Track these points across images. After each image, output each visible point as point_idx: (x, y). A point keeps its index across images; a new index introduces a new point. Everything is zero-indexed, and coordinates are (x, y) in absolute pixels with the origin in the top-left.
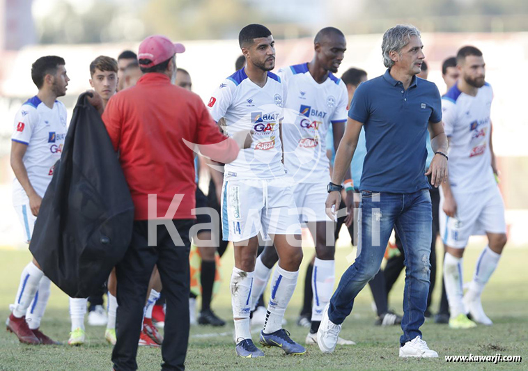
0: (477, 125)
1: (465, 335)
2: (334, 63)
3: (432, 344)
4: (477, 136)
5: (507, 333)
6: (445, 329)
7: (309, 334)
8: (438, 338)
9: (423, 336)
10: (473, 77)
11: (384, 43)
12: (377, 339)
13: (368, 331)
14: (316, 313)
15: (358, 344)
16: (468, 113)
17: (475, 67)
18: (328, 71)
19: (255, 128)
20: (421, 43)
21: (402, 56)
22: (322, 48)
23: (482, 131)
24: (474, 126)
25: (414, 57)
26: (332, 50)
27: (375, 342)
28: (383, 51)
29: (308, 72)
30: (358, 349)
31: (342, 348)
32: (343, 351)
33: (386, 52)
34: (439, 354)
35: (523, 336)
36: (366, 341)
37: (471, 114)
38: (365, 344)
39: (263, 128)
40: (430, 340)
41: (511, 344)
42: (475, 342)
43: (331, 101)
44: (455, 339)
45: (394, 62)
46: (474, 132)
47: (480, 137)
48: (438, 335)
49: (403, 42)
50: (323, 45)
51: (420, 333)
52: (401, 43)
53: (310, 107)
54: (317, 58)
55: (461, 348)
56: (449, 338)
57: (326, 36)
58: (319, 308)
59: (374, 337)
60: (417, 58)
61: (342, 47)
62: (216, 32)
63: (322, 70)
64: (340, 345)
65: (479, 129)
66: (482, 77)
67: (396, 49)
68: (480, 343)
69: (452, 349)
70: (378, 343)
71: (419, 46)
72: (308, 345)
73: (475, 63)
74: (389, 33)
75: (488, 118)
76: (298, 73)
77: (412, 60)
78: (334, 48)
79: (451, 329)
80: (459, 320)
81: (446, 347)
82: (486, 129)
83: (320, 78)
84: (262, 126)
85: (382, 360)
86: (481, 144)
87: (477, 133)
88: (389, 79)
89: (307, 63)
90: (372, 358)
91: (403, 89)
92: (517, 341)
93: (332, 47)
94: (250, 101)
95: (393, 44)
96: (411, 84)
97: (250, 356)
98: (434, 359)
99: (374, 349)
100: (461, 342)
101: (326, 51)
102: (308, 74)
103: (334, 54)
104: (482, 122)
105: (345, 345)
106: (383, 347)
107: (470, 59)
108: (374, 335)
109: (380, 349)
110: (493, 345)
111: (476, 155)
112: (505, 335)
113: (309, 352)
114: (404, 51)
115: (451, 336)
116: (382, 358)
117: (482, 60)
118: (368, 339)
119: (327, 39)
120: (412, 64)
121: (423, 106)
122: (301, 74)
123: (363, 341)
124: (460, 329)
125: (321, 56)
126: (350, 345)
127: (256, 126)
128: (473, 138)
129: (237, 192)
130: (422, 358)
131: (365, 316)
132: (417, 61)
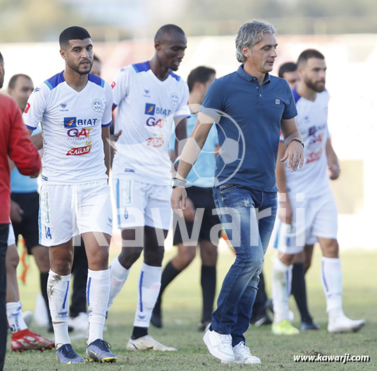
0: (315, 131)
1: (288, 341)
2: (174, 61)
3: (254, 350)
4: (314, 142)
5: (331, 339)
6: (268, 335)
7: (130, 340)
8: (261, 344)
9: (246, 342)
10: (314, 81)
11: (238, 37)
12: (199, 346)
13: (189, 337)
14: (139, 319)
15: (179, 350)
16: (306, 118)
17: (317, 70)
18: (169, 70)
19: (68, 133)
20: (275, 41)
21: (255, 52)
22: (163, 47)
23: (319, 136)
24: (313, 131)
25: (266, 54)
26: (172, 48)
27: (197, 348)
28: (237, 45)
29: (150, 70)
30: (179, 356)
31: (163, 355)
32: (165, 358)
33: (240, 47)
34: (261, 360)
35: (347, 342)
36: (188, 347)
37: (309, 119)
38: (186, 350)
39: (76, 134)
40: (252, 346)
41: (335, 350)
42: (298, 348)
43: (174, 98)
44: (278, 345)
45: (246, 58)
46: (312, 137)
47: (317, 143)
48: (260, 341)
49: (256, 39)
50: (163, 44)
51: (243, 339)
52: (254, 40)
53: (154, 105)
54: (157, 56)
55: (284, 354)
56: (272, 344)
57: (166, 34)
58: (142, 314)
59: (195, 344)
60: (269, 56)
61: (183, 45)
62: (36, 34)
63: (163, 68)
64: (161, 351)
65: (317, 134)
66: (323, 81)
67: (249, 45)
68: (303, 349)
69: (275, 355)
70: (199, 349)
71: (272, 43)
72: (129, 351)
73: (317, 66)
74: (244, 28)
75: (326, 123)
76: (140, 71)
77: (264, 58)
78: (174, 47)
79: (273, 335)
80: (282, 326)
81: (269, 354)
82: (323, 134)
83: (162, 75)
84: (75, 131)
85: (204, 366)
86: (317, 150)
87: (315, 139)
88: (243, 75)
89: (148, 62)
90: (193, 365)
91: (258, 85)
92: (341, 347)
93: (173, 46)
94: (64, 106)
95: (246, 39)
96: (264, 81)
97: (70, 363)
98: (256, 366)
99: (196, 356)
100: (284, 348)
101: (166, 49)
102: (150, 71)
103: (174, 52)
104: (320, 128)
105: (166, 351)
106: (205, 353)
107: (312, 62)
108: (196, 341)
109: (202, 355)
110: (316, 351)
111: (312, 160)
112: (328, 341)
113: (130, 358)
114: (257, 48)
115: (274, 342)
116: (204, 364)
117: (324, 64)
118: (189, 345)
119: (167, 37)
120: (264, 62)
121: (278, 102)
122: (144, 72)
123: (185, 347)
124: (283, 335)
125: (161, 54)
126: (171, 351)
127: (69, 131)
128: (310, 143)
129: (47, 197)
130: (244, 364)
131: (187, 322)
132: (269, 59)
